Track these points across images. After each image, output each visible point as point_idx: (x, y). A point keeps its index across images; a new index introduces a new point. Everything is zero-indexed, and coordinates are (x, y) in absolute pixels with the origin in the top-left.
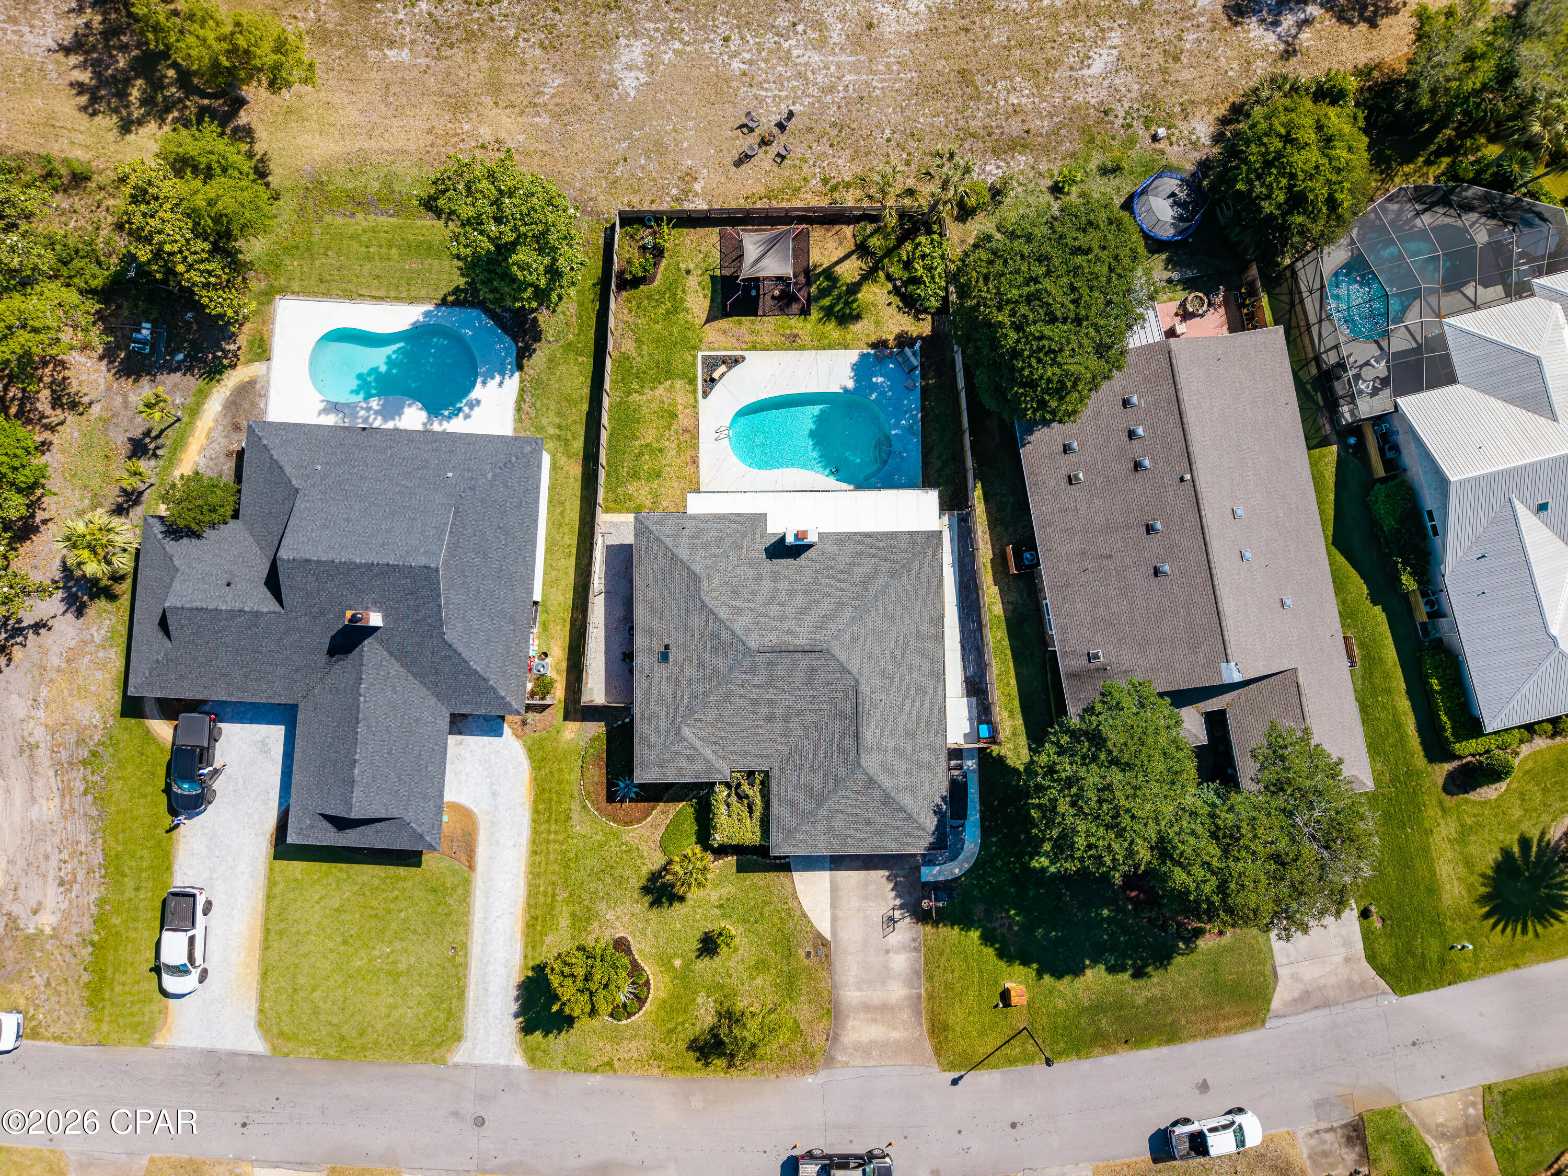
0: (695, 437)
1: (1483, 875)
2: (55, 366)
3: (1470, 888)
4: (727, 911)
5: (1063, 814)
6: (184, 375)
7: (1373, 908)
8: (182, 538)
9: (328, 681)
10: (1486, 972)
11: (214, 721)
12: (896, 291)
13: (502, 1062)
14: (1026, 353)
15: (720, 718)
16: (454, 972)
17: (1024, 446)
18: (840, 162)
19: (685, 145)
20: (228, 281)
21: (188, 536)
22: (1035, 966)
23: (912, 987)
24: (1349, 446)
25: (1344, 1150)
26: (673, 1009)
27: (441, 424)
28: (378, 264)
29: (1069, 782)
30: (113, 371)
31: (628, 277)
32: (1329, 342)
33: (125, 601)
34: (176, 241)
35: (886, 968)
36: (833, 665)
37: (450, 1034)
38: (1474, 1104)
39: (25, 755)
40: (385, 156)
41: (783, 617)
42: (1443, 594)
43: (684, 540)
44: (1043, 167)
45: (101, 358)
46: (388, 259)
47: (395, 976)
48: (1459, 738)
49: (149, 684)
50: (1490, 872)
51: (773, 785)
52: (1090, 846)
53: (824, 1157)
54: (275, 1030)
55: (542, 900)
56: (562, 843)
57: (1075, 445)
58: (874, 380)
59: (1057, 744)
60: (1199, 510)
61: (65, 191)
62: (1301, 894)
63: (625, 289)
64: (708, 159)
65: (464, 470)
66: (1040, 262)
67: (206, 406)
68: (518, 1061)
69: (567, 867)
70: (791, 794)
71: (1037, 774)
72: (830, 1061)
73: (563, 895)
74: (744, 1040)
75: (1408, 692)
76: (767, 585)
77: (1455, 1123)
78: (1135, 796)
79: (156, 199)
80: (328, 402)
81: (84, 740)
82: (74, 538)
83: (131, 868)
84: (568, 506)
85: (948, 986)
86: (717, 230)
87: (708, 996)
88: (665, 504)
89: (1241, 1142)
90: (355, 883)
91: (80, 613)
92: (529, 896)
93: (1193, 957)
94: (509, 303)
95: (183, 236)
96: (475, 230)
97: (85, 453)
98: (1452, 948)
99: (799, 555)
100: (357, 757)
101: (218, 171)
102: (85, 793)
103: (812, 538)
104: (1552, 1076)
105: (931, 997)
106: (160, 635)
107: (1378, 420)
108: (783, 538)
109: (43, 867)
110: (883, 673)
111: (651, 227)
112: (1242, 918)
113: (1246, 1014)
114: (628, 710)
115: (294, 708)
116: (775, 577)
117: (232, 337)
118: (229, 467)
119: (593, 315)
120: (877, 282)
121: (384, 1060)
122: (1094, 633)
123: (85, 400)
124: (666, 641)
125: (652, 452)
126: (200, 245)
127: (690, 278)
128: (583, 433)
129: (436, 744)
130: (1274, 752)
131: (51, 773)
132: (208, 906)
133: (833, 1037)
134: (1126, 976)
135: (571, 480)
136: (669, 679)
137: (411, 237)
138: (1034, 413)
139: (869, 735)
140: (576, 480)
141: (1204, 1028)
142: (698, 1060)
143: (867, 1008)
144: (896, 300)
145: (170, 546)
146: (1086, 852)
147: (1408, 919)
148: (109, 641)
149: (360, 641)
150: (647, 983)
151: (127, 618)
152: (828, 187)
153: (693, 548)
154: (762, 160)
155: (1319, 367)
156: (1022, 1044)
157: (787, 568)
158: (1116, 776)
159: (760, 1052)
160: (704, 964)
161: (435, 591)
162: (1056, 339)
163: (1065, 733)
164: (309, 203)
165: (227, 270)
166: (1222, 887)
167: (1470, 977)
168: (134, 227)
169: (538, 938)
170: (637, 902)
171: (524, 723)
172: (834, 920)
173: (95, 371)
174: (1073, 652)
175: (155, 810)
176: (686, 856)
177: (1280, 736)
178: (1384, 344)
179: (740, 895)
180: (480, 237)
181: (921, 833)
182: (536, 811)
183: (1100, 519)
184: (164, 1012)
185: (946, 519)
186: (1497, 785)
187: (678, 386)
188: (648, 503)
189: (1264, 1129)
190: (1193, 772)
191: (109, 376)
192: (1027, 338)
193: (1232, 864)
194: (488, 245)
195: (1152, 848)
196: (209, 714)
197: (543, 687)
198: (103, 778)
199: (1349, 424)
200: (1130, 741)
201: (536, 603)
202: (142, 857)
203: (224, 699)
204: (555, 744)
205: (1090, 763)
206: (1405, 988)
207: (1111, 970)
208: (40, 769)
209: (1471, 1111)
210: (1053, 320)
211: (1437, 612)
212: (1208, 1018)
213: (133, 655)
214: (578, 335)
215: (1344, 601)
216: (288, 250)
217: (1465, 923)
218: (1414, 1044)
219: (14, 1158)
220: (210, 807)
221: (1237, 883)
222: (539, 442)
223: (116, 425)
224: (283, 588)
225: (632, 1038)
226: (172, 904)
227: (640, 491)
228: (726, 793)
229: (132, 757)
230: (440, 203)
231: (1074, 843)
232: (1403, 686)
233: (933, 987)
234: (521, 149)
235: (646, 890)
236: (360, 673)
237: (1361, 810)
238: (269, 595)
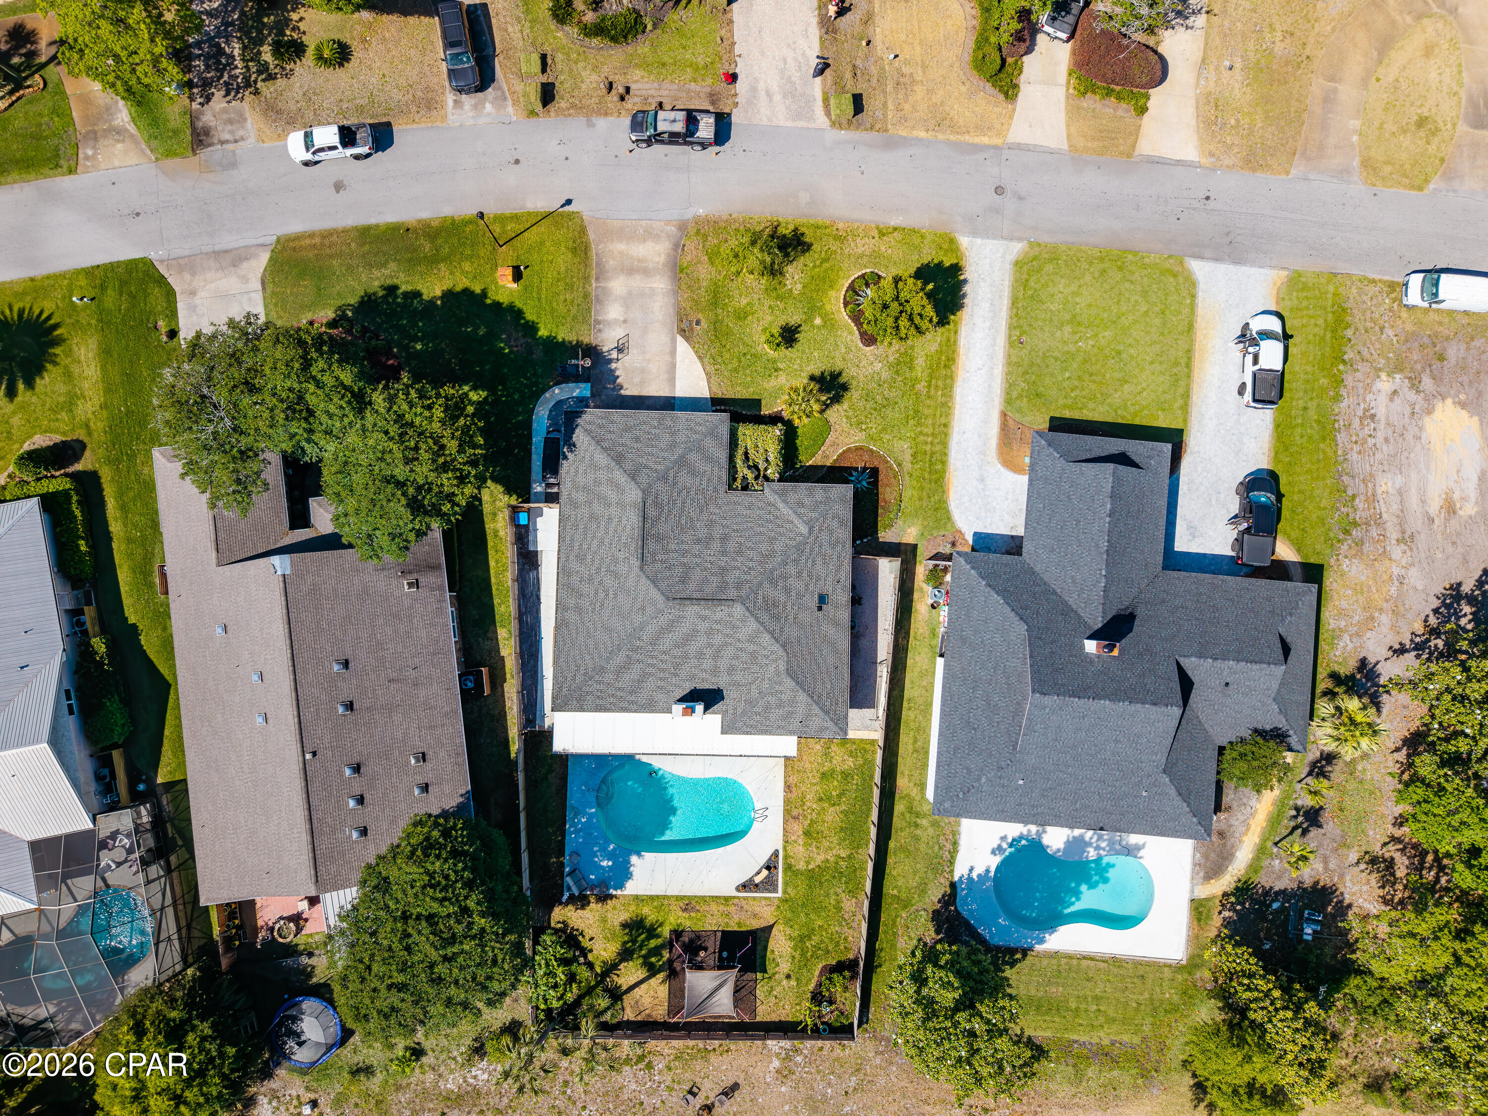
0: (787, 812)
1: (55, 364)
2: (1392, 900)
3: (69, 353)
4: (770, 366)
5: (452, 438)
6: (1271, 888)
7: (165, 339)
8: (1271, 730)
9: (1135, 591)
10: (63, 275)
11: (1238, 558)
12: (584, 952)
13: (979, 241)
14: (459, 885)
15: (772, 540)
16: (1021, 322)
17: (468, 792)
18: (633, 1086)
19: (787, 1108)
20: (1231, 980)
21: (1264, 731)
22: (488, 301)
23: (603, 288)
24: (144, 781)
25: (213, 124)
26: (823, 280)
27: (1029, 831)
28: (1089, 993)
29: (445, 468)
30: (1338, 893)
31: (847, 973)
32: (156, 887)
33: (1322, 673)
34: (1281, 1020)
35: (627, 307)
36: (663, 585)
37: (1025, 268)
38: (87, 158)
39: (1408, 533)
40: (1081, 1102)
41: (709, 633)
42: (65, 632)
43: (801, 710)
44: (430, 1076)
45: (1350, 906)
46: (1078, 997)
47: (1074, 321)
48: (66, 494)
49: (1299, 594)
50: (49, 366)
51: (725, 477)
52: (429, 407)
53: (691, 143)
54: (1181, 280)
55: (940, 383)
56: (921, 433)
57: (417, 792)
58: (610, 863)
59: (454, 504)
60: (300, 722)
61: (1388, 1074)
62: (233, 355)
63: (850, 961)
64: (765, 1093)
65: (1007, 786)
66: (440, 977)
67: (1250, 856)
68: (964, 241)
69: (916, 412)
70: (708, 468)
71: (475, 476)
72: (682, 227)
73: (921, 386)
74: (762, 250)
75: (110, 539)
76: (723, 664)
77: (106, 143)
78: (383, 452)
79: (1301, 1064)
80: (1136, 857)
81: (1357, 545)
82: (1370, 732)
83: (1312, 427)
84: (910, 748)
85: (570, 287)
86: (758, 1019)
87: (791, 290)
88: (818, 747)
89: (308, 136)
90: (1110, 405)
91: (1363, 662)
92: (952, 387)
93: (340, 303)
94: (964, 950)
95: (1275, 1026)
96: (995, 1025)
97: (1363, 814)
98: (92, 299)
99: (691, 692)
100: (1108, 519)
101: (1241, 1091)
102: (1354, 497)
103: (678, 708)
104: (9, 179)
105: (586, 279)
106: (1289, 640)
107: (113, 807)
108: (706, 709)
109: (1390, 432)
110: (616, 576)
111: (823, 1023)
112: (291, 336)
113: (294, 249)
114: (857, 552)
115: (1165, 567)
116: (715, 671)
117: (1227, 923)
118: (1228, 797)
119: (881, 935)
120: (603, 962)
121: (1083, 248)
122: (411, 607)
123: (1363, 866)
124: (820, 614)
125: (829, 798)
126: (1258, 1016)
127: (786, 971)
128: (895, 819)
129: (1035, 528)
130: (246, 488)
131: (1385, 516)
132: (1241, 390)
133: (679, 247)
134: (404, 288)
135: (907, 772)
136: (818, 579)
137: (1057, 1019)
138: (455, 825)
139: (633, 519)
140: (902, 773)
141: (334, 238)
142: (802, 234)
143: (646, 272)
144: (585, 943)
145: (1281, 723)
146: (433, 403)
147: (132, 327)
148: (1336, 635)
149: (1105, 626)
150: (846, 304)
151: (1320, 657)
152: (647, 1060)
153: (793, 702)
154: (712, 1090)
155: (168, 863)
156: (504, 232)
157: (703, 680)
158: (400, 472)
159: (746, 240)
160: (793, 320)
161: (1036, 673)
162: (428, 899)
163: (445, 514)
164: (1154, 1056)
165: (1232, 990)
166: (307, 364)
167: (78, 272)
168: (1321, 1036)
169: (944, 348)
170: (853, 377)
171: (953, 544)
172: (673, 352)
173: (1354, 894)
174: (432, 589)
175: (1290, 479)
176: (808, 416)
177: (239, 503)
178: (100, 883)
179: (759, 379)
180: (989, 1016)
181: (588, 427)
182: (944, 463)
183: (397, 718)
184: (1279, 300)
185: (547, 724)
186: (33, 447)
187: (802, 863)
188: (834, 748)
189: (286, 146)
190: (325, 472)
191: (1341, 889)
192: (457, 900)
193: (296, 386)
194: (982, 1008)
195: (370, 403)
196: (1244, 565)
197: (936, 576)
198: (1338, 510)
199: (144, 804)
200: (384, 503)
201: (942, 655)
202: (1302, 437)
203: (1230, 578)
204: (926, 523)
205: (424, 485)
206: (141, 265)
207: (417, 294)
208: (1395, 520)
209: (90, 152)
210: (431, 918)
211: (73, 616)
212: (330, 247)
213: (1313, 622)
214: (896, 916)
215: (165, 629)
216: (1175, 1009)
217: (78, 321)
218: (138, 214)
219: (1407, 181)
220: (1241, 479)
221: (292, 368)
222: (936, 812)
223: (1334, 840)
224: (1177, 679)
225: (861, 256)
226: (1274, 394)
227: (841, 760)
228: (769, 472)
229: (1312, 528)
230: (1029, 1054)
231: (444, 412)
232: (114, 545)
233: (584, 288)
234: (949, 1107)
235: (845, 387)
236: (1105, 597)
237: (167, 430)
238: (1190, 673)
